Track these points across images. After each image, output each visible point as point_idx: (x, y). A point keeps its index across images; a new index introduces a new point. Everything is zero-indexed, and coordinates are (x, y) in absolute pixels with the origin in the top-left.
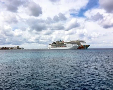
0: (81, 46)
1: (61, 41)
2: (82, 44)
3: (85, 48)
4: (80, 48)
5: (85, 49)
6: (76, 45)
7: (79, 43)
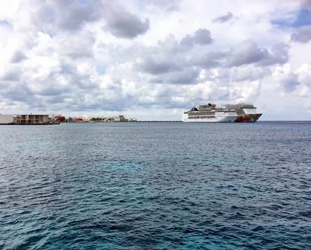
0: (243, 116)
1: (210, 104)
2: (247, 112)
3: (253, 120)
4: (240, 120)
5: (251, 122)
6: (234, 113)
7: (239, 109)
